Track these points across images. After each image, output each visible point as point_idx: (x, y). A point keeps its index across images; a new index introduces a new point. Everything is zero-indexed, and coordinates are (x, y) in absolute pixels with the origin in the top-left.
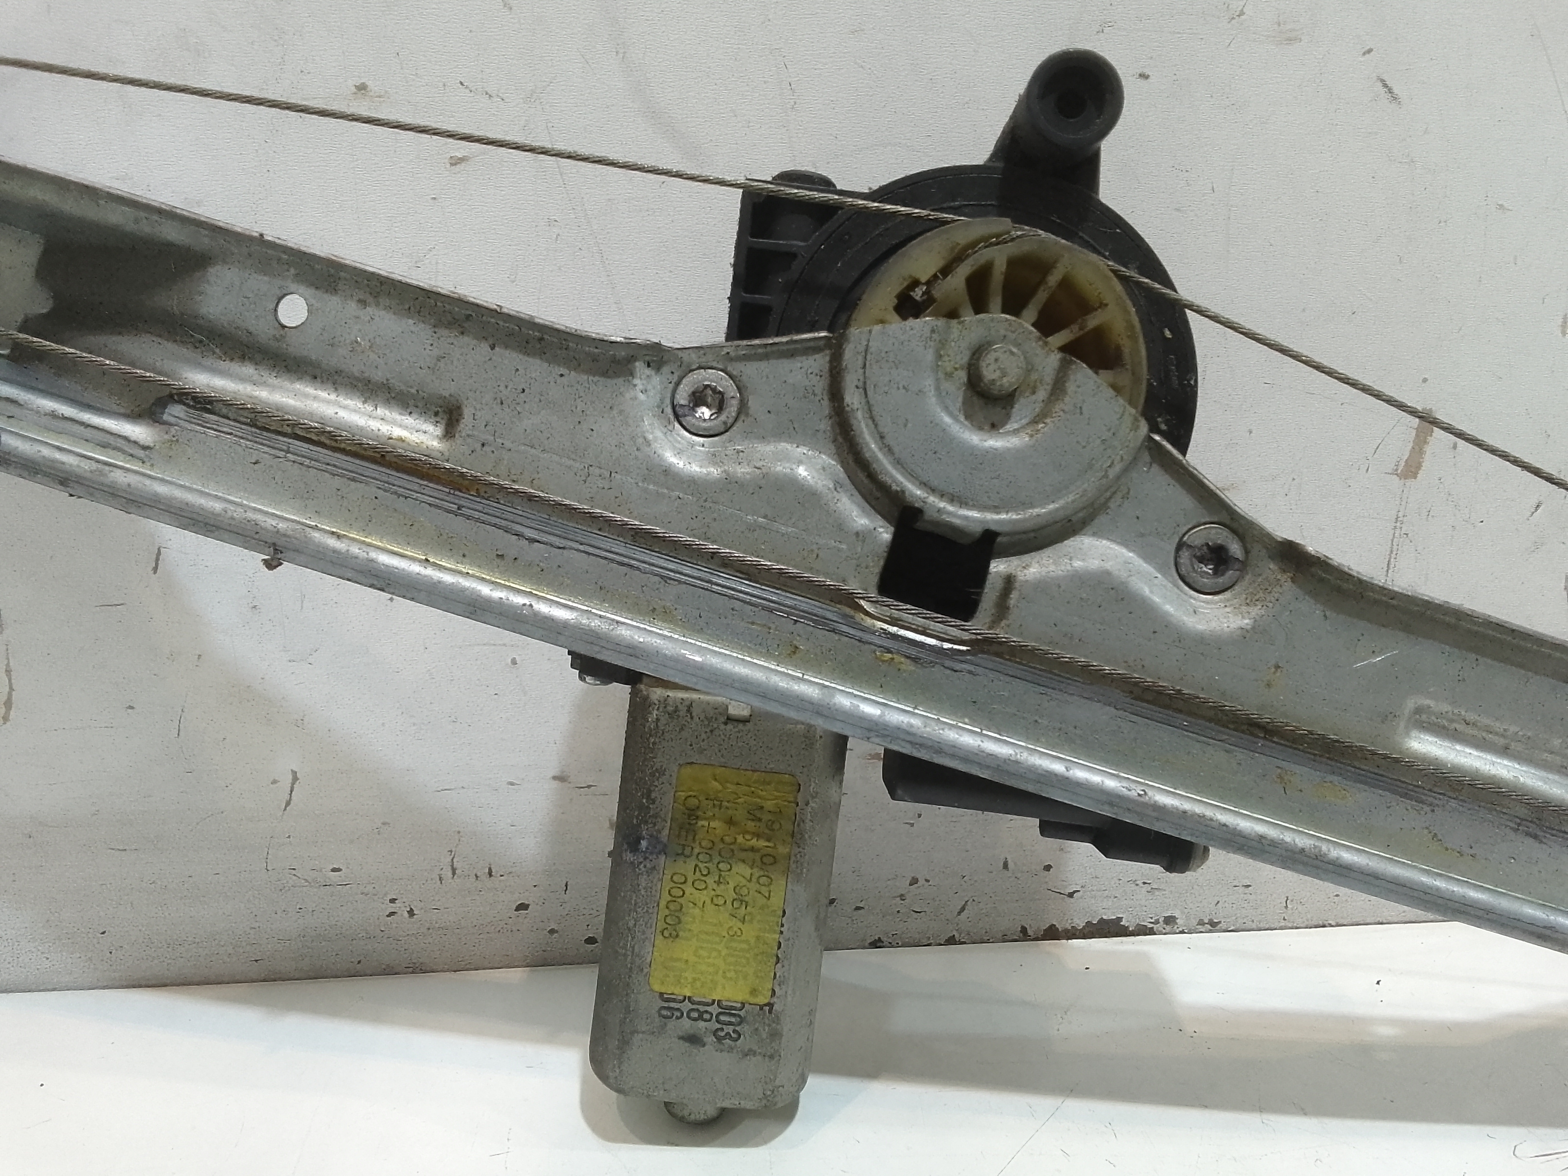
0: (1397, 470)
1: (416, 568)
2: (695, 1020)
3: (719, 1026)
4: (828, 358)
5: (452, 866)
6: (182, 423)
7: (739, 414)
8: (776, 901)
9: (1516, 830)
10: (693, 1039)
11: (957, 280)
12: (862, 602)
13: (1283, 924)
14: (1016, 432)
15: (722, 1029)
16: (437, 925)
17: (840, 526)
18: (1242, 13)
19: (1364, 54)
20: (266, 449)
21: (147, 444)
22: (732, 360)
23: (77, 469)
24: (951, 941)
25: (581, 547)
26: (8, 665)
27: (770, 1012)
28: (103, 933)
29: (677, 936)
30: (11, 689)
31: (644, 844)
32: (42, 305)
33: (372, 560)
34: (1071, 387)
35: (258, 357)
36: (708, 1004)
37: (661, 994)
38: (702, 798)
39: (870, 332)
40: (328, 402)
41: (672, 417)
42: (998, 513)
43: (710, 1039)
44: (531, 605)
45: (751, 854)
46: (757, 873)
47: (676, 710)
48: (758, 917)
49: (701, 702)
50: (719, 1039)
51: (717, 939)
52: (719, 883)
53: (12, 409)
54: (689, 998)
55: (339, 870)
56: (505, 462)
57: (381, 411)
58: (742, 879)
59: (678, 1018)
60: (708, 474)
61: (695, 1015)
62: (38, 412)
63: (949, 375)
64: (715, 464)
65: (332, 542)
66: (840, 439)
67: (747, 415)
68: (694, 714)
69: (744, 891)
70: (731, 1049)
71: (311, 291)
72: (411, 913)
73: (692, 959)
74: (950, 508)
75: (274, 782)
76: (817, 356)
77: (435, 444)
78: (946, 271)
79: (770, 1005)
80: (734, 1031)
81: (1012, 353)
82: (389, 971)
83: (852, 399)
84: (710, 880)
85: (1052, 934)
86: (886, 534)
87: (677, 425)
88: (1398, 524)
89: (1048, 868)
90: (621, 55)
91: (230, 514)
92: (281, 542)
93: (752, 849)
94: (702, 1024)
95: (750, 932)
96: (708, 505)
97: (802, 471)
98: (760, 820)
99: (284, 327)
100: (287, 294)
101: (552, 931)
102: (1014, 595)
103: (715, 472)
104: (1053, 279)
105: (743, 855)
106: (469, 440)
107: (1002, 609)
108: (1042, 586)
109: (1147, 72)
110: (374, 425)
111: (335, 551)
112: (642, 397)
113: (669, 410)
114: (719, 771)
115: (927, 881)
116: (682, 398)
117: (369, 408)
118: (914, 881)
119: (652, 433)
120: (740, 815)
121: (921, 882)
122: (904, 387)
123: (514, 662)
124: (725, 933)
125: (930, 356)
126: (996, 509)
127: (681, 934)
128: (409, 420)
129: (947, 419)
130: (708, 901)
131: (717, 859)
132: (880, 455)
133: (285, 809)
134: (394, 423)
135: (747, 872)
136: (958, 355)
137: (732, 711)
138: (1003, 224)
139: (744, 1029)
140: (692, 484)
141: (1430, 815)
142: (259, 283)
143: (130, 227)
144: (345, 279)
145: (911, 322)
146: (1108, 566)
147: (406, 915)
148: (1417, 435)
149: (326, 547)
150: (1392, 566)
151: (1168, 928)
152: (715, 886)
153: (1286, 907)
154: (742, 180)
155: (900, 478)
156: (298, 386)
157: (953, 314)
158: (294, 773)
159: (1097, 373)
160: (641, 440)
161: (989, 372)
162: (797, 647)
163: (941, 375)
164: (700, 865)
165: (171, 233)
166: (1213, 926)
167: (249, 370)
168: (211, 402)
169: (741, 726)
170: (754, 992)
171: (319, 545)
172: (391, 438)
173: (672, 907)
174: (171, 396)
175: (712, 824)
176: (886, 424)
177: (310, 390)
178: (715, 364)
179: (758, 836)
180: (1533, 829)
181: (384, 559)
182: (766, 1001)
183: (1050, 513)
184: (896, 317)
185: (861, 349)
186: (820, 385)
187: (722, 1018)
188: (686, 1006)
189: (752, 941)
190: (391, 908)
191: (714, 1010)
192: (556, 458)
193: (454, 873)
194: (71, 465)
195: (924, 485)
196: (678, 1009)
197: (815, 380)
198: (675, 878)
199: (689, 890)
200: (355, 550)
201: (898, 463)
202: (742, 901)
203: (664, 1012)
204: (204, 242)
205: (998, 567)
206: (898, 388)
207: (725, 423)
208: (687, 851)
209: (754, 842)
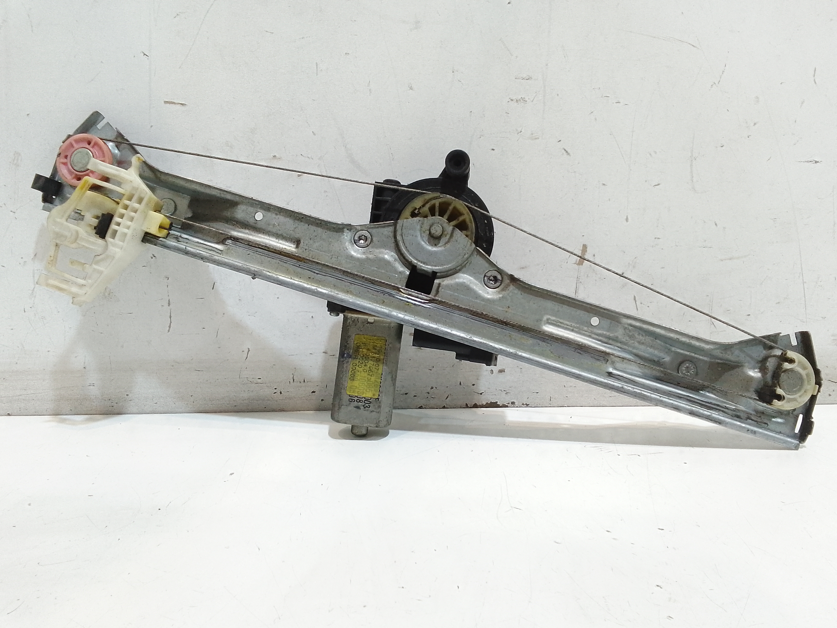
0: (576, 263)
1: (288, 280)
2: (358, 402)
3: (365, 404)
4: (394, 228)
5: (293, 379)
6: (231, 244)
7: (371, 242)
8: (380, 371)
9: (574, 351)
10: (358, 407)
11: (426, 208)
12: (401, 290)
13: (550, 405)
14: (441, 246)
15: (365, 405)
16: (288, 397)
17: (396, 271)
18: (521, 132)
19: (558, 142)
20: (251, 251)
21: (222, 250)
22: (369, 228)
23: (206, 255)
24: (444, 407)
25: (330, 276)
26: (170, 315)
27: (378, 400)
28: (192, 396)
29: (354, 380)
30: (171, 322)
31: (345, 355)
32: (190, 215)
33: (278, 278)
34: (454, 235)
35: (250, 228)
36: (361, 398)
37: (349, 395)
38: (361, 343)
39: (403, 221)
40: (267, 239)
41: (354, 243)
42: (436, 267)
43: (362, 407)
44: (317, 289)
45: (374, 358)
46: (375, 363)
47: (354, 320)
48: (375, 375)
49: (361, 318)
50: (365, 408)
51: (364, 381)
52: (365, 366)
53: (187, 241)
54: (357, 396)
55: (260, 379)
56: (311, 254)
57: (280, 241)
58: (371, 365)
59: (354, 402)
60: (362, 257)
61: (358, 401)
62: (194, 242)
63: (424, 232)
64: (364, 254)
65: (268, 273)
66: (396, 248)
67: (373, 242)
68: (359, 321)
69: (371, 368)
70: (368, 410)
71: (263, 211)
72: (281, 393)
73: (358, 386)
74: (423, 265)
75: (243, 351)
76: (391, 227)
77: (294, 250)
78: (423, 206)
79: (378, 399)
80: (369, 405)
81: (439, 226)
82: (274, 411)
83: (399, 238)
84: (363, 365)
85: (476, 406)
86: (408, 273)
87: (355, 245)
88: (578, 279)
89: (474, 385)
90: (345, 147)
91: (243, 266)
92: (255, 273)
93: (374, 357)
94: (360, 403)
95: (373, 379)
96: (362, 265)
97: (386, 256)
98: (376, 349)
99: (256, 220)
100: (257, 212)
101: (322, 400)
102: (440, 288)
103: (364, 256)
104: (451, 208)
105: (371, 358)
106: (302, 249)
107: (437, 292)
108: (447, 286)
109: (494, 148)
110: (278, 245)
111: (269, 275)
112: (346, 237)
113: (353, 241)
114: (365, 336)
115: (436, 388)
116: (356, 238)
117: (277, 241)
118: (432, 388)
119: (348, 247)
120: (371, 347)
121: (434, 388)
122: (412, 235)
123: (312, 317)
124: (366, 379)
125: (419, 227)
126: (435, 266)
127: (355, 379)
128: (287, 244)
129: (423, 243)
130: (362, 371)
131: (364, 359)
132: (406, 252)
133: (246, 360)
134: (284, 244)
135: (372, 363)
136: (426, 227)
137: (369, 320)
138: (438, 194)
139: (371, 405)
140: (358, 259)
141: (550, 347)
142: (251, 209)
143: (218, 195)
144: (272, 208)
145: (414, 218)
146: (465, 281)
147: (279, 393)
148: (582, 252)
149: (267, 274)
150: (577, 292)
151: (512, 406)
152: (364, 366)
153: (550, 400)
154: (374, 183)
155: (411, 258)
156: (260, 235)
157: (426, 217)
158: (249, 349)
159: (462, 232)
160: (345, 248)
161: (433, 231)
162: (384, 301)
163: (422, 232)
164: (360, 361)
165: (229, 197)
166: (527, 405)
167: (247, 231)
168: (238, 239)
169: (371, 324)
170: (374, 395)
171: (265, 274)
172: (283, 248)
173: (353, 372)
174: (228, 238)
175: (364, 350)
176: (407, 245)
177: (263, 236)
178: (364, 229)
179: (375, 353)
180: (579, 351)
181: (281, 277)
182: (377, 397)
183: (449, 267)
184: (411, 217)
185: (401, 225)
186: (392, 235)
187: (365, 402)
188: (356, 399)
189: (374, 381)
190: (275, 391)
191: (363, 399)
192: (323, 253)
193: (294, 381)
194: (204, 254)
195: (417, 260)
196: (354, 399)
197: (390, 233)
198: (353, 364)
199: (357, 368)
200: (274, 275)
201: (411, 254)
202: (371, 371)
203: (350, 400)
204: (237, 199)
205: (437, 281)
206: (410, 235)
207: (367, 244)
208: (357, 357)
209: (374, 355)
